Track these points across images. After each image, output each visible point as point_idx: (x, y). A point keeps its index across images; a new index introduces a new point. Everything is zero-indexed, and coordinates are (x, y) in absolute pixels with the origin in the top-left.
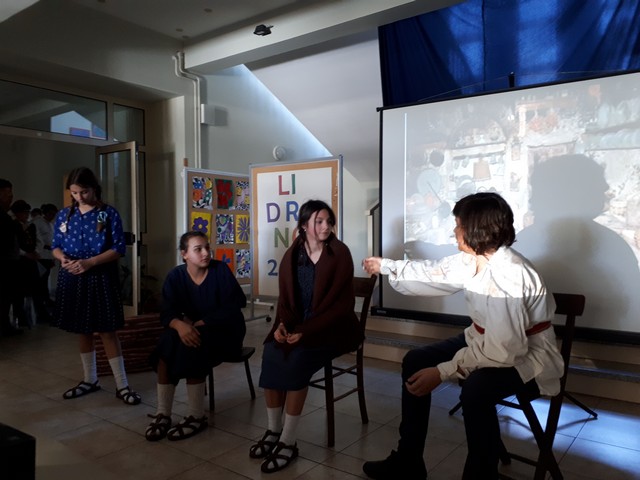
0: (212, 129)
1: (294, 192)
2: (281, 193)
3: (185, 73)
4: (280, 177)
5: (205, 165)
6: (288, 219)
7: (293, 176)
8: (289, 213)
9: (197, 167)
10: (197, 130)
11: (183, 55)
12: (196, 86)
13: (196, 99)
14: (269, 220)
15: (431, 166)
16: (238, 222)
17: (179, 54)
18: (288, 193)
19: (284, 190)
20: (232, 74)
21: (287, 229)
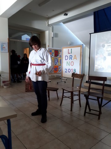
0: (54, 38)
2: (68, 53)
3: (49, 25)
4: (68, 49)
5: (53, 47)
6: (70, 59)
7: (71, 49)
8: (70, 58)
9: (51, 47)
10: (51, 38)
11: (48, 21)
12: (51, 28)
13: (51, 31)
14: (66, 60)
15: (102, 48)
16: (59, 60)
17: (47, 21)
18: (70, 53)
20: (59, 25)
21: (69, 62)
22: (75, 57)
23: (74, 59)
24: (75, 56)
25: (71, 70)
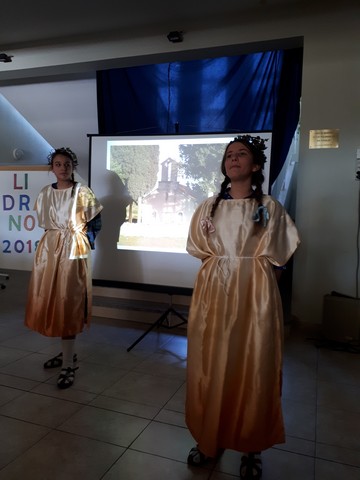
1: (26, 188)
2: (16, 188)
4: (15, 175)
6: (21, 209)
7: (26, 175)
8: (21, 204)
14: (5, 209)
18: (21, 188)
19: (18, 186)
21: (20, 217)
25: (27, 246)
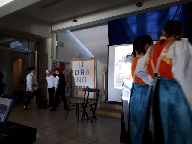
0: (59, 48)
1: (83, 67)
2: (79, 67)
3: (52, 32)
4: (79, 62)
5: (57, 58)
6: (81, 75)
7: (83, 62)
8: (81, 73)
9: (55, 59)
10: (55, 48)
11: (52, 27)
12: (55, 36)
13: (55, 39)
14: (76, 75)
16: (66, 75)
17: (50, 27)
21: (81, 77)
22: (88, 72)
23: (86, 75)
24: (88, 70)
